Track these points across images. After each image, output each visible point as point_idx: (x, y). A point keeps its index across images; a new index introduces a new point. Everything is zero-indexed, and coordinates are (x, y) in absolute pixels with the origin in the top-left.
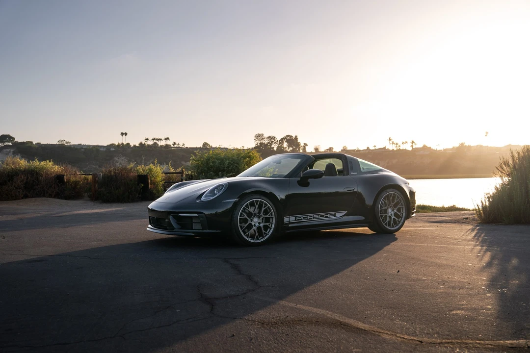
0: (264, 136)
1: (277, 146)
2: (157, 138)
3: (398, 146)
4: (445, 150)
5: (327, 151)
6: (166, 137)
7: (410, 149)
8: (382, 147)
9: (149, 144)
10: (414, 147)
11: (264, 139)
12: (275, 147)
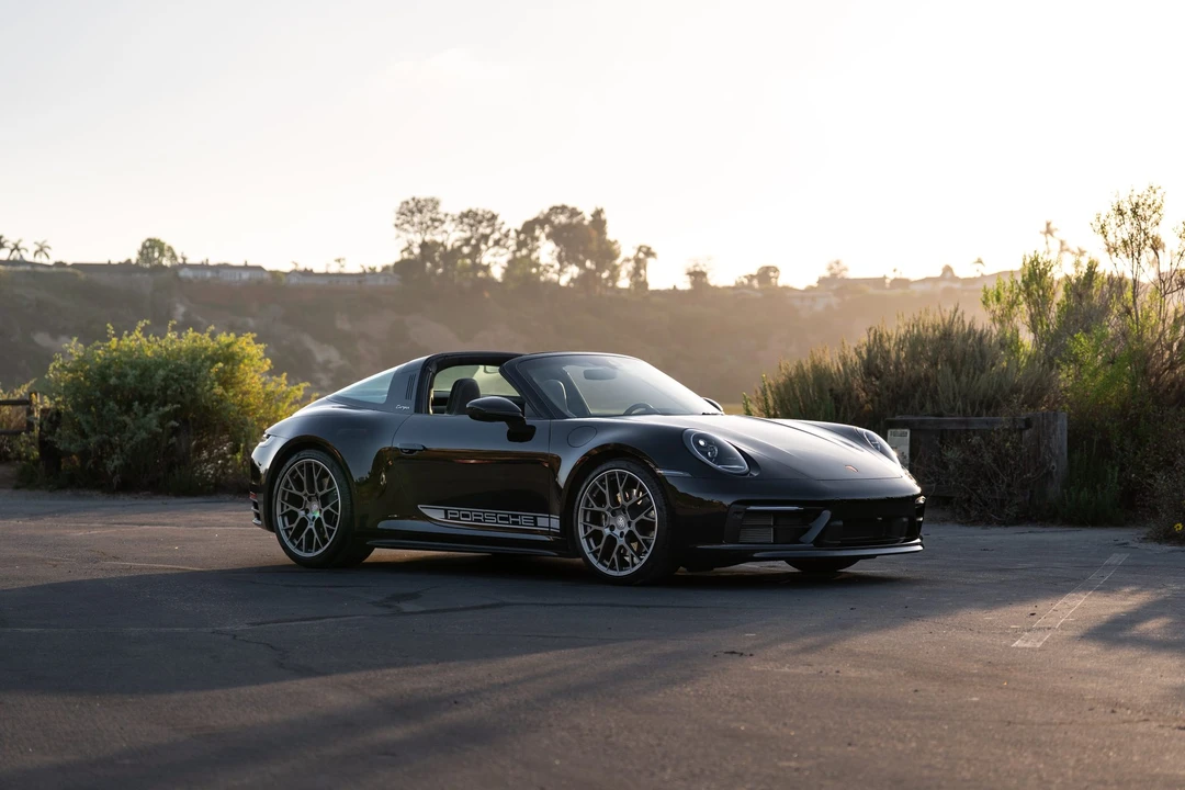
0: (442, 209)
1: (503, 261)
5: (751, 287)
11: (443, 222)
12: (496, 261)
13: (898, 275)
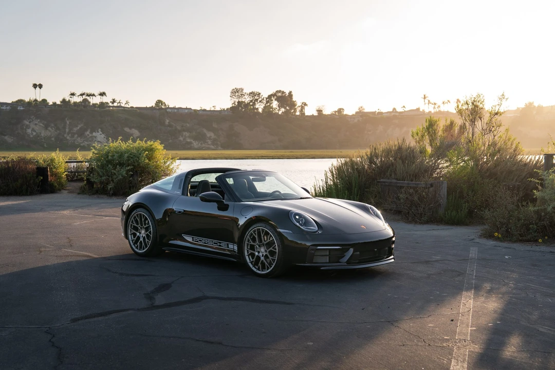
0: (244, 91)
1: (262, 107)
3: (436, 106)
5: (335, 115)
6: (101, 91)
7: (453, 110)
8: (415, 108)
9: (75, 101)
10: (459, 109)
11: (244, 95)
12: (260, 107)
13: (379, 111)
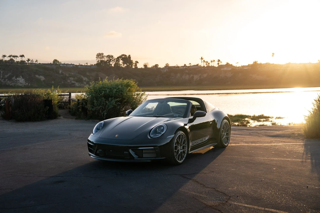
0: (104, 55)
1: (114, 63)
2: (13, 55)
3: (208, 63)
4: (243, 67)
5: (154, 68)
6: (21, 55)
7: (216, 66)
8: (196, 64)
9: (6, 60)
10: (219, 65)
11: (104, 57)
12: (113, 64)
13: (177, 66)
